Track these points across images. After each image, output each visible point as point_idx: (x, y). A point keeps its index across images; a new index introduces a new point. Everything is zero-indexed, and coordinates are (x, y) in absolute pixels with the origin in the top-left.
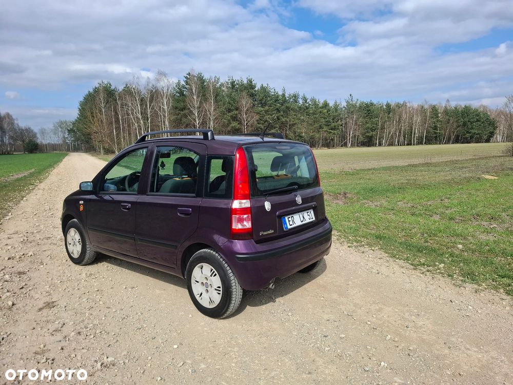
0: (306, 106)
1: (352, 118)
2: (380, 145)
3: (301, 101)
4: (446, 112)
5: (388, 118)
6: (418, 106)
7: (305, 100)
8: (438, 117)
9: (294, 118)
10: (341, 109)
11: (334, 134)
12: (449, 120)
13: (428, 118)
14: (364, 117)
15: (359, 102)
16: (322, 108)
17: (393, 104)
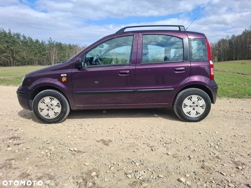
0: (25, 41)
1: (53, 50)
3: (22, 38)
5: (71, 51)
6: (83, 46)
7: (25, 38)
9: (18, 48)
10: (46, 45)
11: (44, 58)
14: (59, 50)
15: (55, 42)
16: (36, 43)
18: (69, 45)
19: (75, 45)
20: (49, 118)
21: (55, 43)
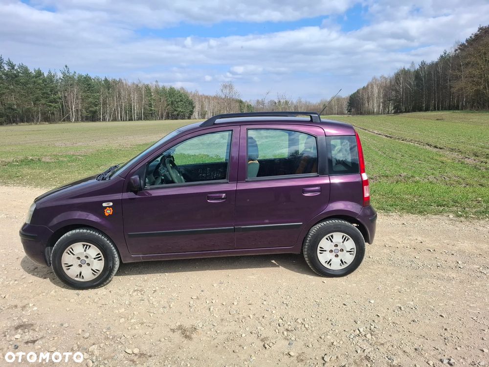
0: (14, 74)
1: (72, 91)
2: (104, 120)
3: (6, 68)
4: (157, 91)
5: (109, 93)
6: (134, 83)
7: (12, 66)
8: (151, 96)
10: (57, 80)
11: (55, 107)
12: (160, 99)
13: (144, 96)
14: (84, 92)
15: (76, 75)
16: (36, 77)
17: (110, 79)
18: (106, 80)
19: (118, 80)
20: (83, 280)
21: (76, 77)
